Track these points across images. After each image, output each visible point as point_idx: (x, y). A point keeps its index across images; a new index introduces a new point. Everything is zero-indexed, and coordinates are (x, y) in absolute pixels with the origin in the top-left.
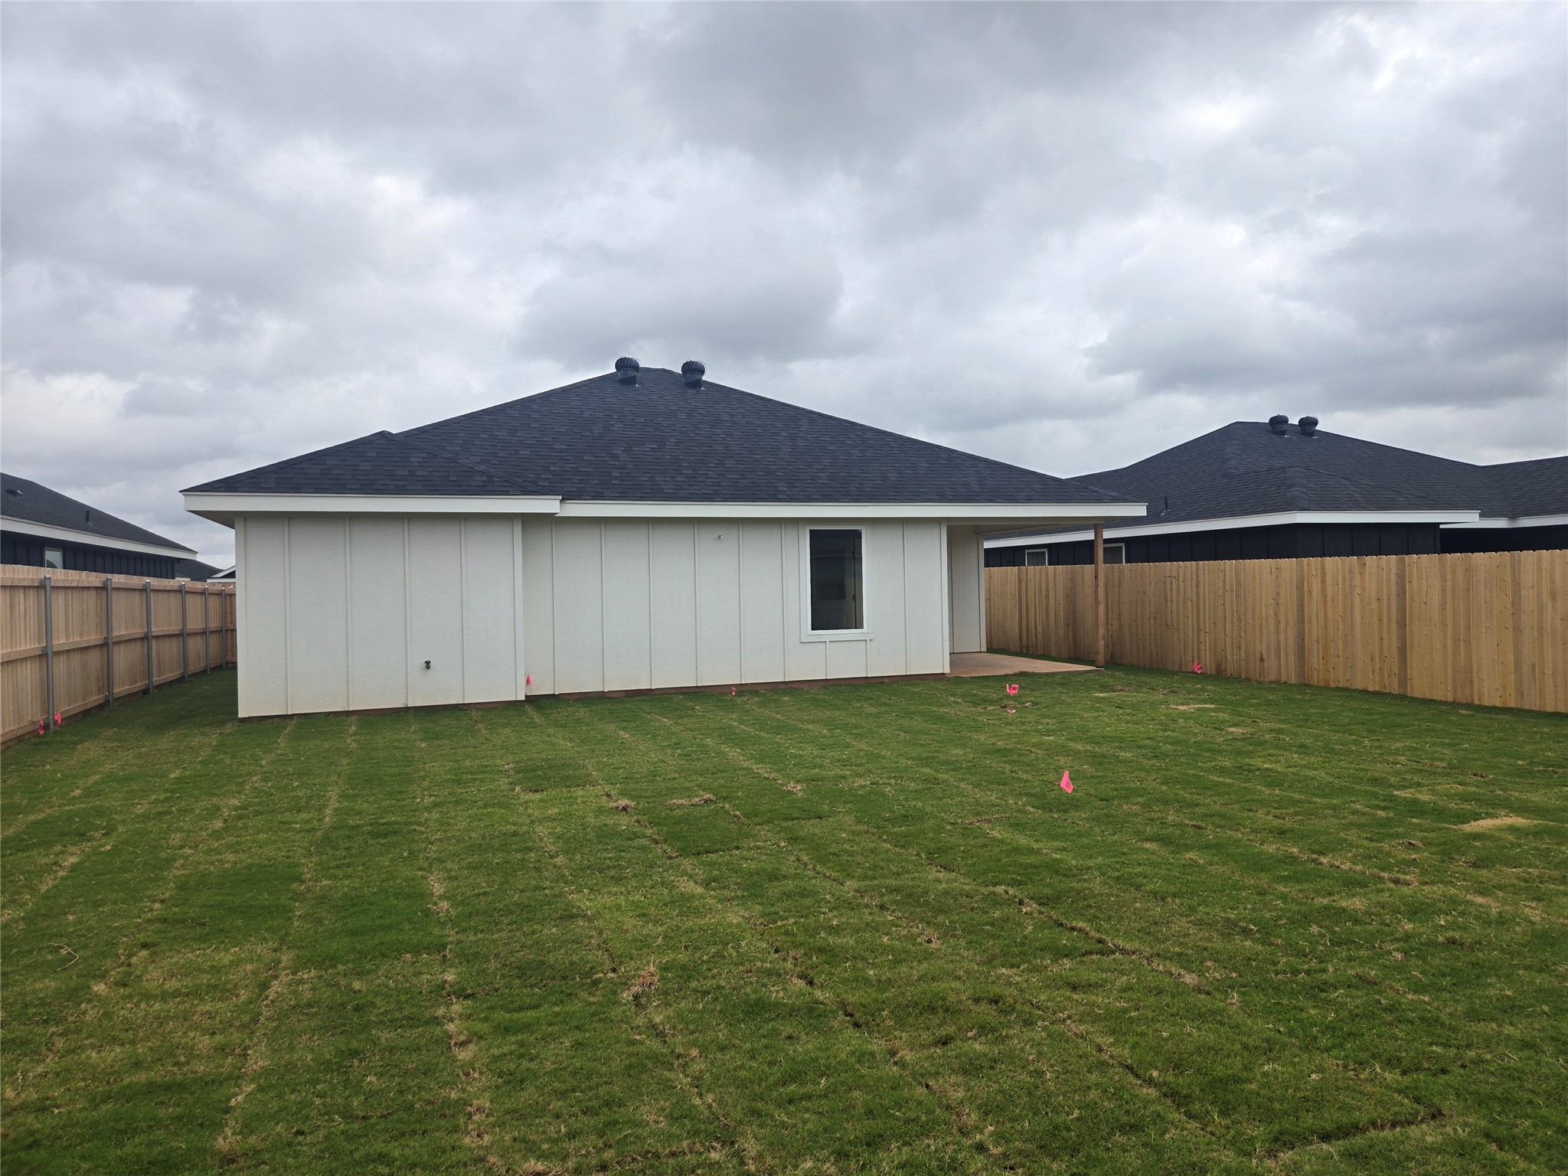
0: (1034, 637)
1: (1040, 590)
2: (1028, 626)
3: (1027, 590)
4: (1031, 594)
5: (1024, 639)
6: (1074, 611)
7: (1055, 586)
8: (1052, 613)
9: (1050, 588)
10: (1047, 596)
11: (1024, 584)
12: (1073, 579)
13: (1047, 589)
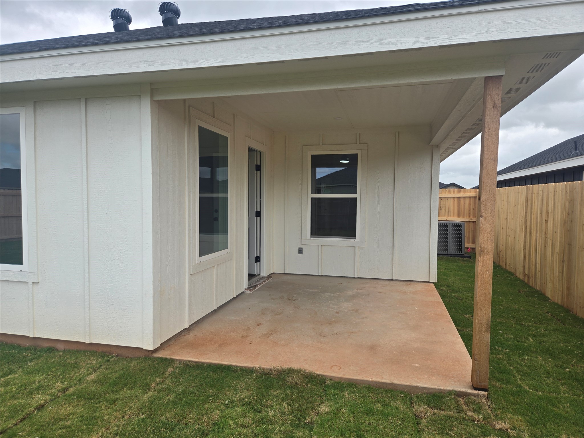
0: (534, 267)
1: (541, 213)
2: (530, 254)
3: (531, 212)
4: (534, 216)
5: (527, 270)
6: (570, 245)
7: (554, 210)
8: (550, 243)
9: (550, 211)
10: (547, 221)
11: (529, 205)
12: (571, 202)
13: (547, 212)
